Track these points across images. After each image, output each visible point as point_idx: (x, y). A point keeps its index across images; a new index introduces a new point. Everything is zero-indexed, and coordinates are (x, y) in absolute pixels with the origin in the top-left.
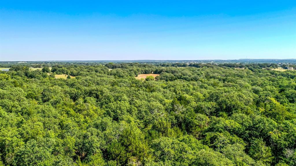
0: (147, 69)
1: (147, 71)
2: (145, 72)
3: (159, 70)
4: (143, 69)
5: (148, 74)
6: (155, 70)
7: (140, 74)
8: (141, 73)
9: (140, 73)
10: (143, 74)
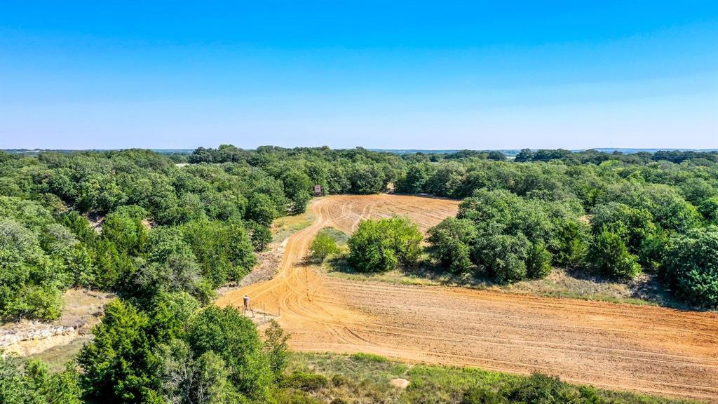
0: (362, 167)
1: (361, 177)
2: (354, 184)
3: (424, 175)
4: (340, 169)
5: (364, 193)
6: (404, 175)
7: (324, 194)
8: (331, 187)
9: (327, 188)
10: (341, 193)
